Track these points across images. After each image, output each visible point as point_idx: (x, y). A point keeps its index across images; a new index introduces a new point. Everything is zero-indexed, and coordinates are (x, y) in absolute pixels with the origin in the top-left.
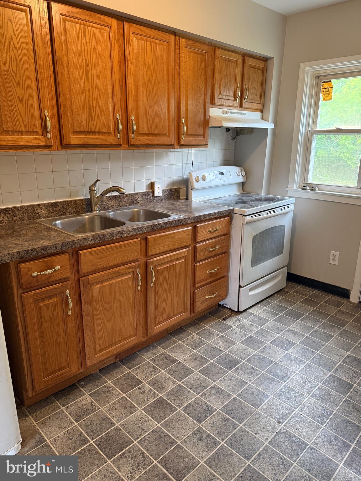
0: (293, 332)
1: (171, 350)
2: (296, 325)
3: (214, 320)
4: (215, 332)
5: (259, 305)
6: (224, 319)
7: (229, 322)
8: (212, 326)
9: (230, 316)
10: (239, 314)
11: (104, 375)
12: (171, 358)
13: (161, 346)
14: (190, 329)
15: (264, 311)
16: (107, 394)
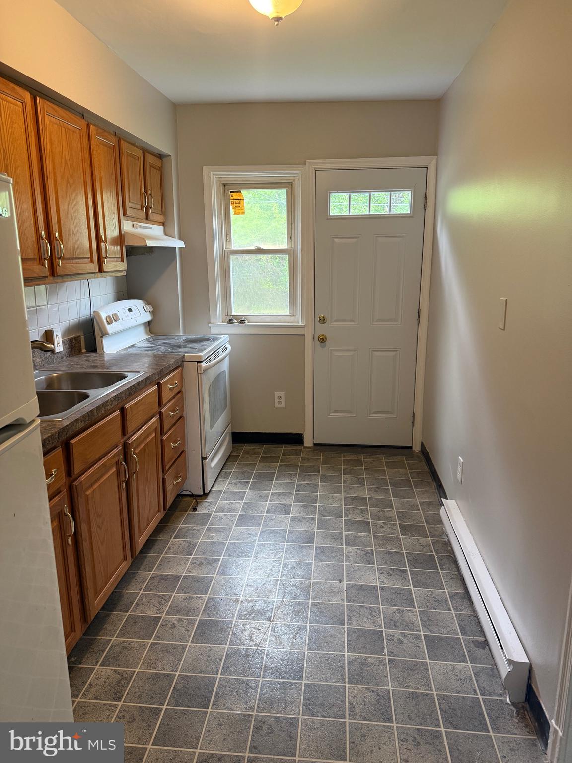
0: (280, 494)
1: (159, 569)
2: (275, 487)
3: (182, 515)
4: (196, 527)
5: (220, 480)
6: (195, 509)
7: (202, 509)
8: (185, 522)
9: (197, 503)
10: (206, 498)
11: (97, 635)
12: (169, 577)
13: (141, 569)
14: (161, 536)
15: (230, 483)
16: (126, 652)
